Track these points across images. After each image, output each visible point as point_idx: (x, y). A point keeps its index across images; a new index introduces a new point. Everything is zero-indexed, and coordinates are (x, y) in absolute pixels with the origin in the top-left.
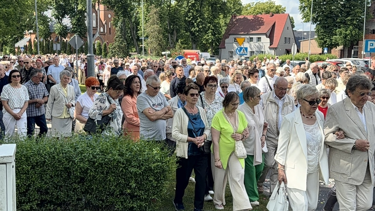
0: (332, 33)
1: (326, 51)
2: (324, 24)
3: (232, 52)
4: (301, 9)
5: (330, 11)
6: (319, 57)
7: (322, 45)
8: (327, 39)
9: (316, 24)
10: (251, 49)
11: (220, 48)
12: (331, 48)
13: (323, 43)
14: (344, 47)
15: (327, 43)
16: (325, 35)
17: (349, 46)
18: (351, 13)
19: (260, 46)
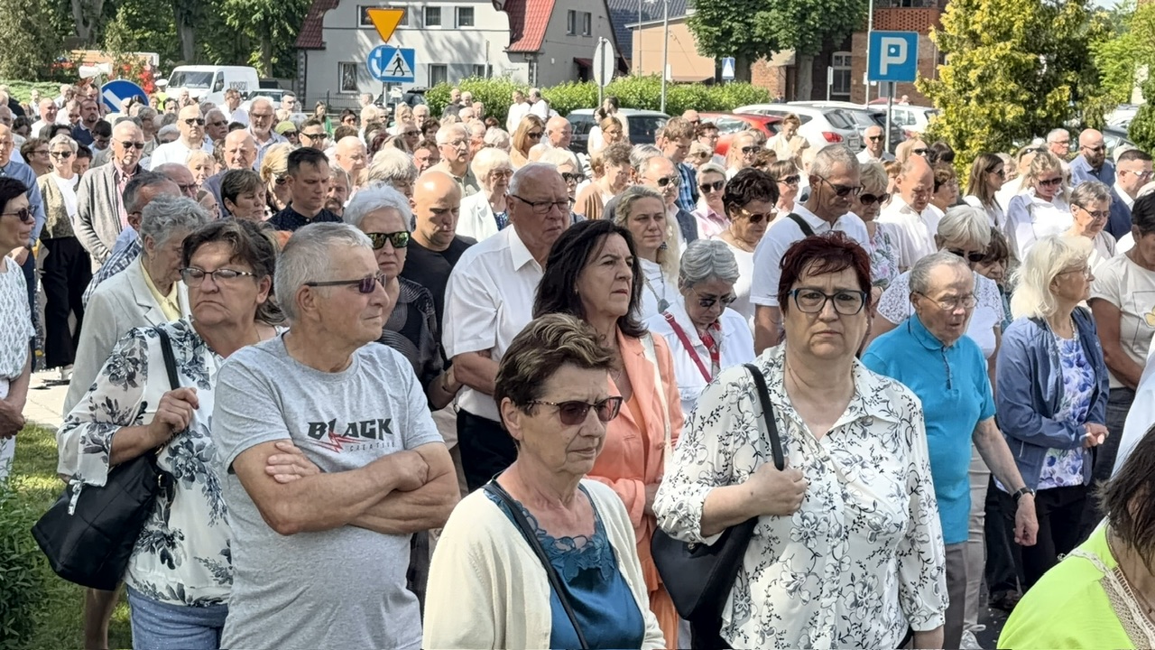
1: (728, 71)
3: (355, 65)
6: (704, 97)
7: (715, 46)
8: (734, 24)
10: (433, 53)
11: (302, 48)
12: (751, 59)
13: (717, 37)
14: (797, 54)
15: (733, 39)
16: (725, 8)
17: (817, 53)
19: (470, 42)
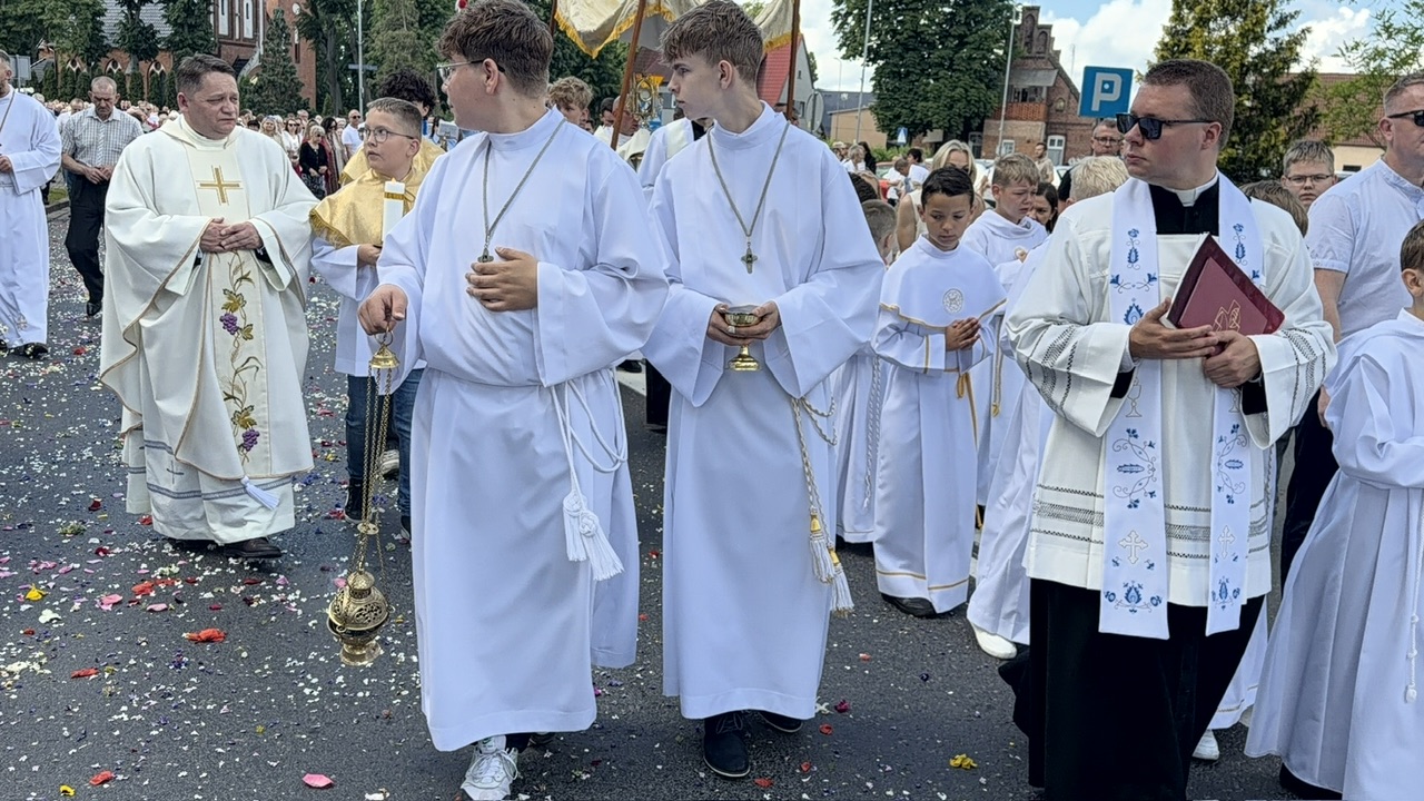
0: (916, 93)
1: (901, 139)
2: (896, 65)
4: (836, 20)
5: (914, 31)
8: (904, 111)
9: (876, 66)
13: (890, 119)
14: (944, 133)
15: (901, 121)
16: (897, 99)
17: (959, 132)
18: (970, 39)
